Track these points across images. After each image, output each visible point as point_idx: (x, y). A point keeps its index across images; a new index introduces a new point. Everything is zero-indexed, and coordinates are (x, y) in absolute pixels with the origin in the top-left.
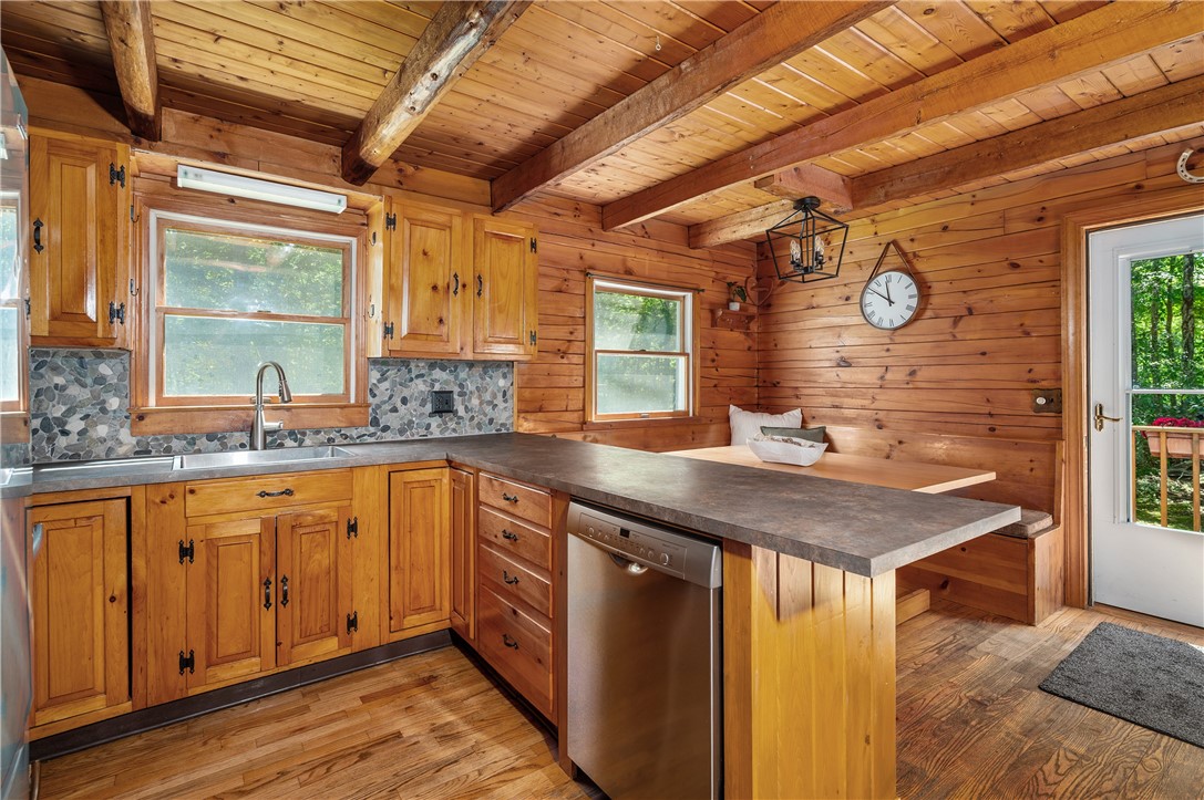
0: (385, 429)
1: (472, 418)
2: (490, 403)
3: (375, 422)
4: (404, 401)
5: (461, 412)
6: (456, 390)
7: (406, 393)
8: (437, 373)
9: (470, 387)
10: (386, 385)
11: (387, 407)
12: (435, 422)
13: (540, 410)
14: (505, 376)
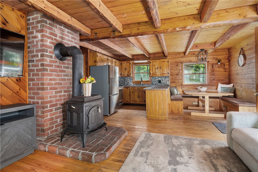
0: (153, 84)
1: (164, 83)
2: (166, 82)
3: (152, 83)
4: (155, 81)
5: (162, 83)
6: (161, 80)
7: (155, 80)
8: (159, 78)
9: (163, 80)
10: (153, 79)
11: (153, 82)
12: (159, 84)
13: (174, 83)
14: (168, 78)
